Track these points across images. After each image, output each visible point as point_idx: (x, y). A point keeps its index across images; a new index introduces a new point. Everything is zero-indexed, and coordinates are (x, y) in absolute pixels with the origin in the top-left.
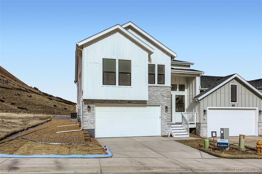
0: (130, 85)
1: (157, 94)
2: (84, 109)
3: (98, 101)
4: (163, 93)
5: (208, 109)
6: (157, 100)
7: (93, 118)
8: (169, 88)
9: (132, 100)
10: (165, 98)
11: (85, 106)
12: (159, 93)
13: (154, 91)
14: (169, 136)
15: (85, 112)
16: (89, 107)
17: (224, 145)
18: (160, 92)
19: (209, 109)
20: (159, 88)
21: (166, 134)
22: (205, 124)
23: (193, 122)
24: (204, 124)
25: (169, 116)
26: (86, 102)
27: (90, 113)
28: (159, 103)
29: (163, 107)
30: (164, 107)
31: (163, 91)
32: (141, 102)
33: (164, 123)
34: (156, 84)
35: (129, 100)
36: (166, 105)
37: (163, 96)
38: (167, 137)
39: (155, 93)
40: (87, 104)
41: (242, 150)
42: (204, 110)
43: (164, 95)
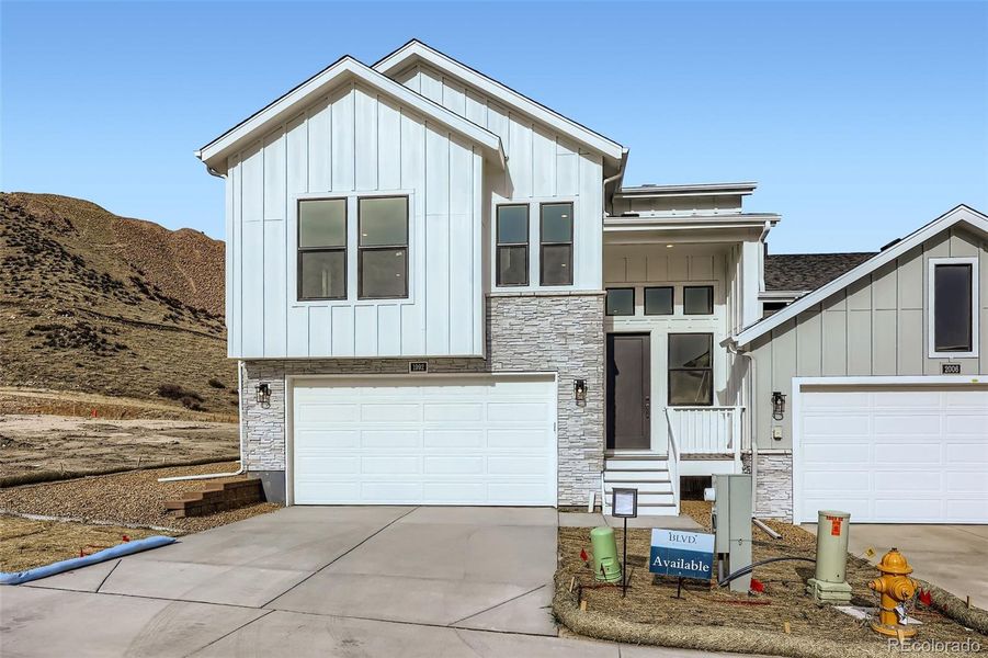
0: (406, 296)
1: (535, 329)
2: (247, 396)
3: (297, 366)
4: (567, 320)
5: (796, 389)
6: (539, 354)
7: (278, 429)
8: (595, 298)
9: (428, 359)
10: (576, 346)
11: (253, 384)
12: (545, 325)
13: (522, 316)
14: (591, 509)
15: (253, 406)
16: (263, 388)
17: (688, 561)
18: (551, 318)
19: (804, 388)
20: (547, 301)
21: (579, 501)
22: (781, 458)
23: (729, 451)
24: (775, 458)
25: (590, 422)
26: (254, 369)
27: (268, 411)
28: (545, 366)
29: (564, 382)
30: (569, 381)
31: (562, 313)
32: (470, 363)
33: (572, 451)
34: (534, 286)
35: (417, 359)
36: (579, 374)
37: (564, 335)
38: (582, 511)
39: (528, 323)
40: (260, 378)
41: (823, 595)
42: (775, 394)
43: (570, 331)
